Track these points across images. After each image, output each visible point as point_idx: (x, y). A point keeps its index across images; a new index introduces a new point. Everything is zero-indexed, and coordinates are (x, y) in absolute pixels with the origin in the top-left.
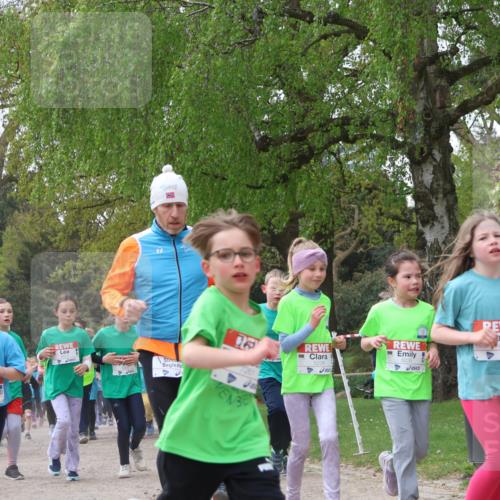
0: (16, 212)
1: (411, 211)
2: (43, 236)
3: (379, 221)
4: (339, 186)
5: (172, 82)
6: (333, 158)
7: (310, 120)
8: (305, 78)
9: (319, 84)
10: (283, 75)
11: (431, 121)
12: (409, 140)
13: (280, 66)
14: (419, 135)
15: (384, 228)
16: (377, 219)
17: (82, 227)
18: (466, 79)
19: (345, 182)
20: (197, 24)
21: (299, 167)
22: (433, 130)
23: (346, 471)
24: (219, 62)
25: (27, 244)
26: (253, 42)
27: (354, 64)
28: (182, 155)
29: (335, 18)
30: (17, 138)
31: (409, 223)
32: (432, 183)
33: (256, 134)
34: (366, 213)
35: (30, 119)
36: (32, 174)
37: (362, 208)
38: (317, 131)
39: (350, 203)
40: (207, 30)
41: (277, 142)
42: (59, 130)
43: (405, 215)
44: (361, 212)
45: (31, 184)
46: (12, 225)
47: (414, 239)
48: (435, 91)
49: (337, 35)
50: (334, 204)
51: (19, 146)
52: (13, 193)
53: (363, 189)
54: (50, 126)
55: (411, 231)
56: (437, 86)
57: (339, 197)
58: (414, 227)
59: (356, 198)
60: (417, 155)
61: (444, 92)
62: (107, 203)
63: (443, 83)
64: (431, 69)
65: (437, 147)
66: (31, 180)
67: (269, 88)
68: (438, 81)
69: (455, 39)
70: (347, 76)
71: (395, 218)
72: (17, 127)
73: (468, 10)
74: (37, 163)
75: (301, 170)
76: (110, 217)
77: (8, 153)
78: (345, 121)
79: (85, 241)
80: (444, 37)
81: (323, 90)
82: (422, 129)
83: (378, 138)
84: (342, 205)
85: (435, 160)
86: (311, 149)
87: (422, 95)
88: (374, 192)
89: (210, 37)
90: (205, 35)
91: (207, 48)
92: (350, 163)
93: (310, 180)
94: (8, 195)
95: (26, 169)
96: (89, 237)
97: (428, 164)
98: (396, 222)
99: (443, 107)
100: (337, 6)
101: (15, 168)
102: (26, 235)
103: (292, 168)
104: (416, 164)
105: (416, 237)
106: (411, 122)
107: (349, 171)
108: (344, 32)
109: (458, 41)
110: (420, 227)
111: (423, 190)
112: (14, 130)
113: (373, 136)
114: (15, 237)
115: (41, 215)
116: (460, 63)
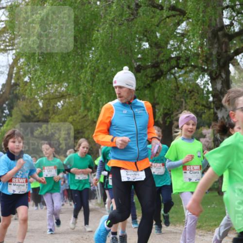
0: (19, 101)
1: (211, 102)
2: (32, 112)
3: (195, 107)
4: (176, 89)
5: (94, 38)
6: (172, 76)
7: (161, 58)
8: (159, 37)
9: (165, 40)
10: (148, 36)
11: (220, 59)
12: (210, 68)
13: (146, 31)
14: (215, 66)
15: (198, 111)
16: (194, 106)
17: (51, 108)
18: (237, 38)
19: (178, 88)
20: (106, 10)
21: (156, 80)
22: (221, 63)
23: (180, 228)
24: (117, 29)
25: (24, 116)
26: (133, 19)
27: (182, 30)
28: (99, 74)
29: (173, 8)
30: (19, 65)
31: (209, 108)
32: (221, 89)
33: (135, 64)
34: (189, 103)
35: (26, 56)
36: (26, 82)
37: (187, 101)
38: (165, 63)
39: (180, 98)
40: (111, 13)
41: (145, 68)
42: (39, 61)
43: (207, 104)
44: (186, 102)
45: (26, 87)
46: (17, 106)
47: (212, 116)
48: (222, 44)
49: (174, 16)
50: (173, 99)
51: (19, 69)
52: (17, 91)
53: (187, 91)
54: (34, 59)
55: (210, 112)
56: (224, 41)
57: (175, 95)
58: (212, 110)
59: (184, 96)
60: (214, 75)
61: (227, 45)
62: (62, 96)
63: (226, 40)
64: (220, 33)
65: (223, 71)
66: (26, 85)
67: (141, 42)
68: (224, 39)
69: (232, 18)
70: (179, 36)
71: (203, 105)
72: (19, 59)
73: (238, 5)
74: (29, 77)
75: (157, 82)
76: (64, 104)
77: (15, 72)
78: (178, 58)
79: (52, 115)
80: (226, 18)
81: (167, 43)
82: (216, 63)
83: (194, 67)
84: (177, 99)
85: (222, 78)
86: (162, 72)
87: (216, 46)
88: (193, 93)
89: (113, 17)
90: (110, 16)
91: (111, 22)
92: (181, 78)
93: (161, 87)
94: (15, 92)
95: (23, 80)
96: (54, 113)
97: (219, 80)
98: (203, 108)
99: (226, 52)
100: (174, 2)
101: (18, 79)
102: (24, 112)
103: (153, 81)
104: (213, 80)
105: (213, 115)
106: (211, 59)
107: (180, 83)
108: (178, 15)
109: (234, 19)
110: (215, 110)
111: (217, 92)
112: (17, 61)
113: (192, 66)
114: (18, 112)
115: (31, 102)
116: (234, 30)
